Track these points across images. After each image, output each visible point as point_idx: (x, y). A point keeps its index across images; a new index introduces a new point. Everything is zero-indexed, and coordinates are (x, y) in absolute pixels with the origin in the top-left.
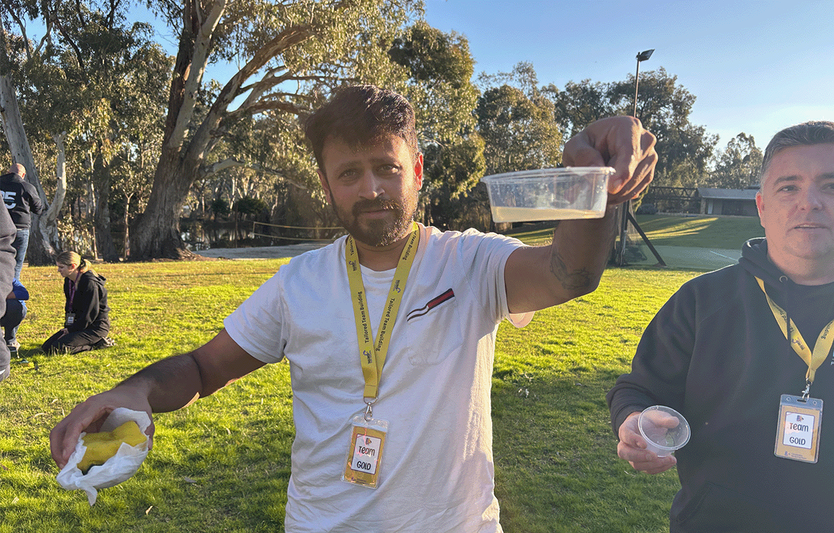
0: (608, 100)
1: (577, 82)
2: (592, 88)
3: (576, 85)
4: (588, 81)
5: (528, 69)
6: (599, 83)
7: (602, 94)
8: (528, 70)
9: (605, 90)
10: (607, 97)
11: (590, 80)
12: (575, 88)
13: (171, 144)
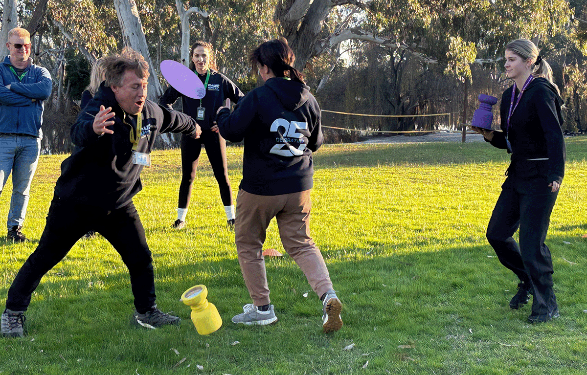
13: (290, 16)
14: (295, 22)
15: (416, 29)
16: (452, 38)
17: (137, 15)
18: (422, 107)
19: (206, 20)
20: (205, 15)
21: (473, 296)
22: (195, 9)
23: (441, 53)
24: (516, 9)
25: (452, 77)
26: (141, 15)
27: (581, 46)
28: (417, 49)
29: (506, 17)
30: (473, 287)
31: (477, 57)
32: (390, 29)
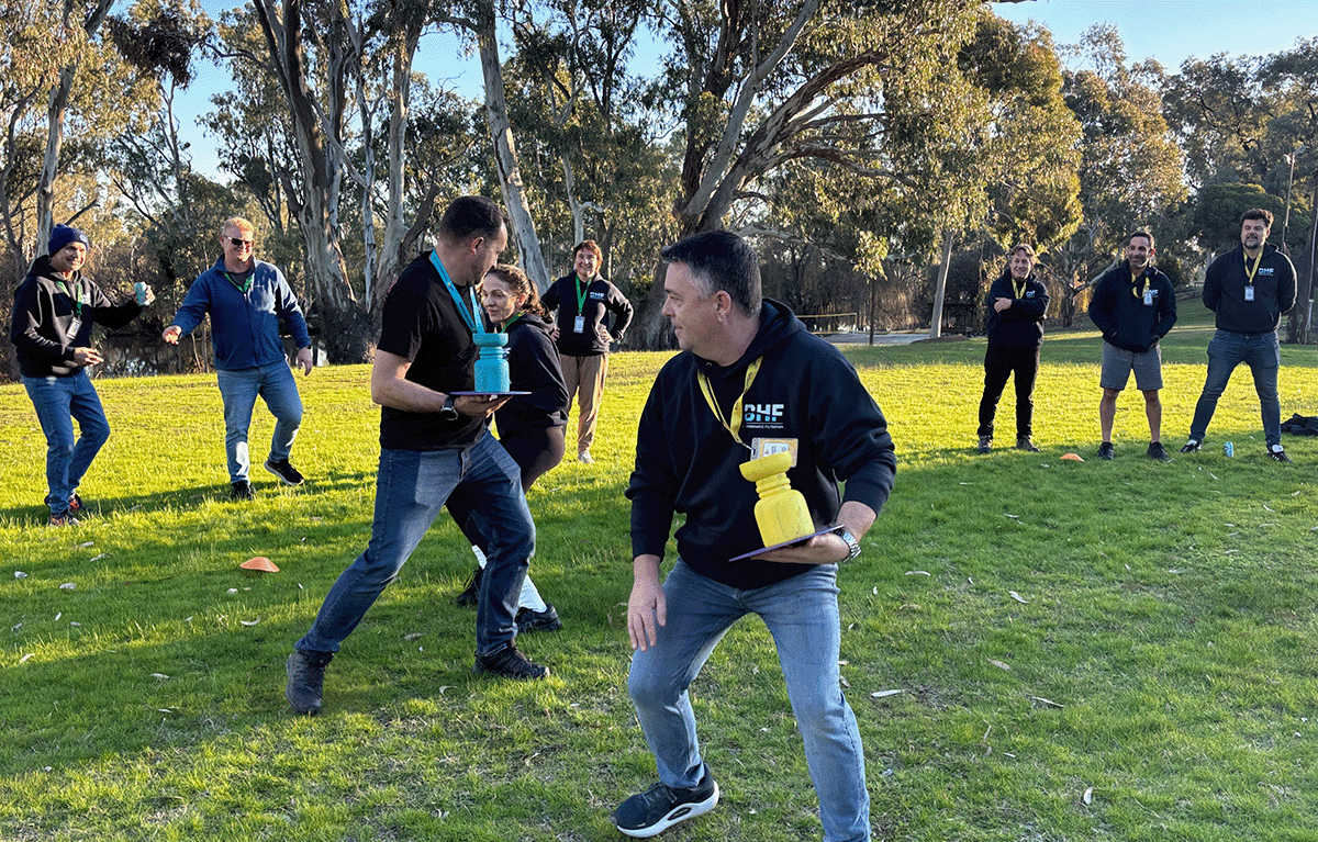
0: (1259, 85)
1: (1203, 57)
2: (1230, 67)
3: (1200, 63)
4: (1223, 55)
5: (1108, 36)
6: (1245, 56)
7: (1250, 76)
8: (1109, 38)
9: (1255, 67)
10: (1258, 80)
11: (1228, 53)
12: (1200, 67)
13: (690, 210)
14: (696, 216)
15: (823, 223)
16: (862, 233)
17: (528, 210)
18: (825, 305)
19: (601, 216)
20: (600, 210)
21: (961, 535)
22: (588, 204)
23: (850, 248)
24: (931, 200)
25: (862, 277)
26: (531, 210)
27: (1000, 239)
28: (824, 245)
29: (920, 210)
30: (957, 522)
31: (889, 253)
32: (797, 222)
